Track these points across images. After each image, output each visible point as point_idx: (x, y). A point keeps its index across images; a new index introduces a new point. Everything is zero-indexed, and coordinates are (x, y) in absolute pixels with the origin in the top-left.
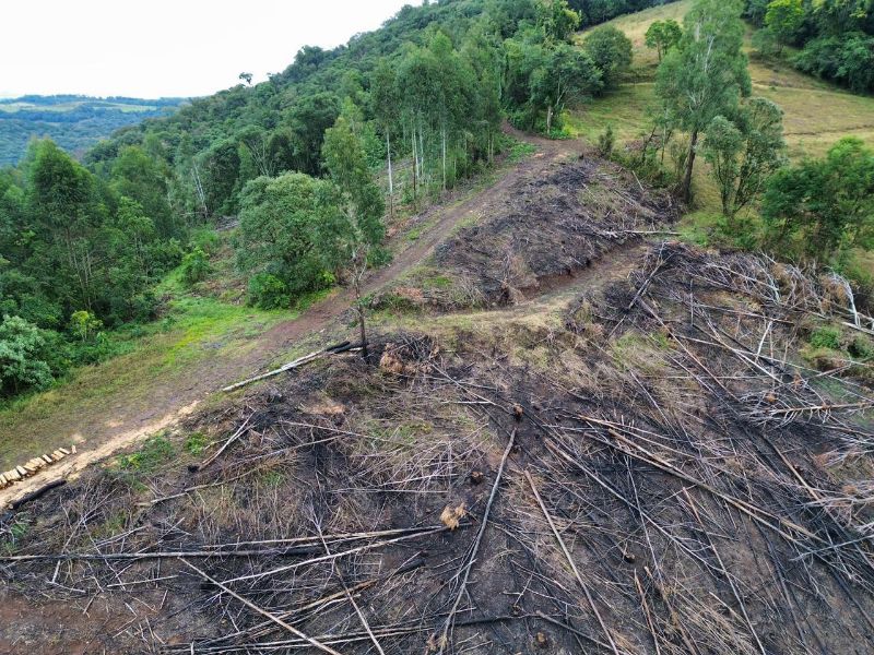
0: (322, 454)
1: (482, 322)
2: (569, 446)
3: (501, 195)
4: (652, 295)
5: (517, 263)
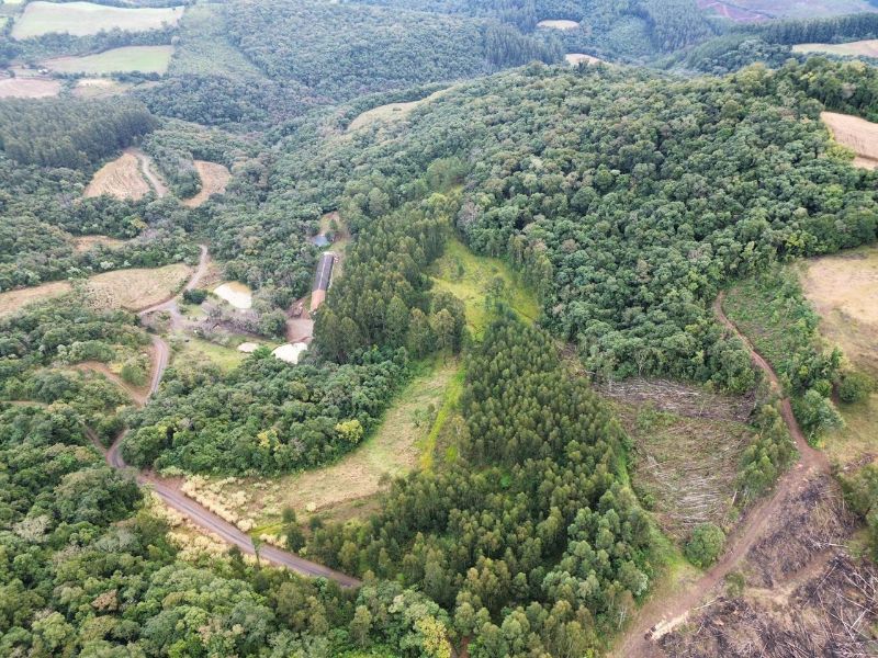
3: (778, 508)
4: (825, 587)
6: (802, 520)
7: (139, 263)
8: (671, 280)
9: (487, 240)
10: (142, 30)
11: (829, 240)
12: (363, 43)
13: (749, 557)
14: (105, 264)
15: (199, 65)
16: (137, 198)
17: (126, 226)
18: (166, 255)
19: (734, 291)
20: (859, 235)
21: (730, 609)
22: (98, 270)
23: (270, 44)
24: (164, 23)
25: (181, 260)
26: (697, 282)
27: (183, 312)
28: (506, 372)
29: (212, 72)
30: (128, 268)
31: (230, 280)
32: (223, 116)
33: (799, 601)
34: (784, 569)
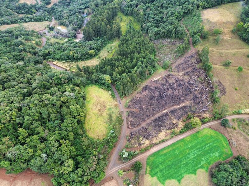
0: (166, 81)
1: (177, 73)
2: (178, 82)
3: (184, 59)
4: (190, 72)
5: (181, 68)
6: (188, 61)
7: (36, 20)
8: (171, 15)
9: (128, 11)
13: (175, 67)
14: (27, 20)
16: (33, 4)
17: (32, 11)
19: (186, 18)
20: (217, 2)
21: (169, 76)
22: (25, 22)
25: (47, 20)
26: (177, 15)
27: (49, 32)
30: (33, 22)
31: (61, 25)
33: (184, 75)
34: (182, 69)
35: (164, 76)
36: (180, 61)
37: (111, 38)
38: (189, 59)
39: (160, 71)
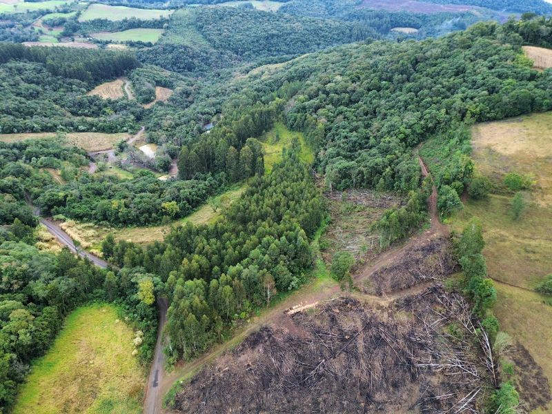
0: (333, 319)
1: (372, 299)
2: (373, 332)
3: (402, 253)
4: (419, 301)
5: (388, 284)
6: (417, 261)
7: (102, 130)
8: (389, 132)
9: (295, 120)
10: (148, 19)
11: (497, 109)
12: (275, 32)
13: (372, 278)
14: (81, 128)
15: (176, 40)
17: (104, 113)
18: (119, 127)
19: (430, 142)
20: (519, 106)
21: (348, 304)
22: (77, 130)
23: (220, 30)
24: (161, 16)
25: (127, 131)
26: (404, 133)
27: (116, 155)
28: (274, 182)
29: (182, 43)
30: (95, 132)
31: (149, 143)
32: (184, 68)
33: (396, 306)
34: (393, 287)
35: (329, 302)
36: (388, 260)
37: (237, 179)
38: (420, 256)
39: (322, 284)
